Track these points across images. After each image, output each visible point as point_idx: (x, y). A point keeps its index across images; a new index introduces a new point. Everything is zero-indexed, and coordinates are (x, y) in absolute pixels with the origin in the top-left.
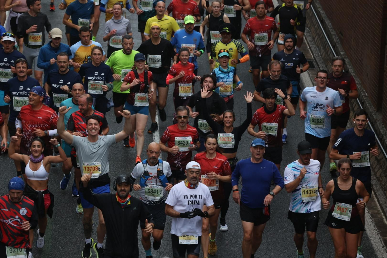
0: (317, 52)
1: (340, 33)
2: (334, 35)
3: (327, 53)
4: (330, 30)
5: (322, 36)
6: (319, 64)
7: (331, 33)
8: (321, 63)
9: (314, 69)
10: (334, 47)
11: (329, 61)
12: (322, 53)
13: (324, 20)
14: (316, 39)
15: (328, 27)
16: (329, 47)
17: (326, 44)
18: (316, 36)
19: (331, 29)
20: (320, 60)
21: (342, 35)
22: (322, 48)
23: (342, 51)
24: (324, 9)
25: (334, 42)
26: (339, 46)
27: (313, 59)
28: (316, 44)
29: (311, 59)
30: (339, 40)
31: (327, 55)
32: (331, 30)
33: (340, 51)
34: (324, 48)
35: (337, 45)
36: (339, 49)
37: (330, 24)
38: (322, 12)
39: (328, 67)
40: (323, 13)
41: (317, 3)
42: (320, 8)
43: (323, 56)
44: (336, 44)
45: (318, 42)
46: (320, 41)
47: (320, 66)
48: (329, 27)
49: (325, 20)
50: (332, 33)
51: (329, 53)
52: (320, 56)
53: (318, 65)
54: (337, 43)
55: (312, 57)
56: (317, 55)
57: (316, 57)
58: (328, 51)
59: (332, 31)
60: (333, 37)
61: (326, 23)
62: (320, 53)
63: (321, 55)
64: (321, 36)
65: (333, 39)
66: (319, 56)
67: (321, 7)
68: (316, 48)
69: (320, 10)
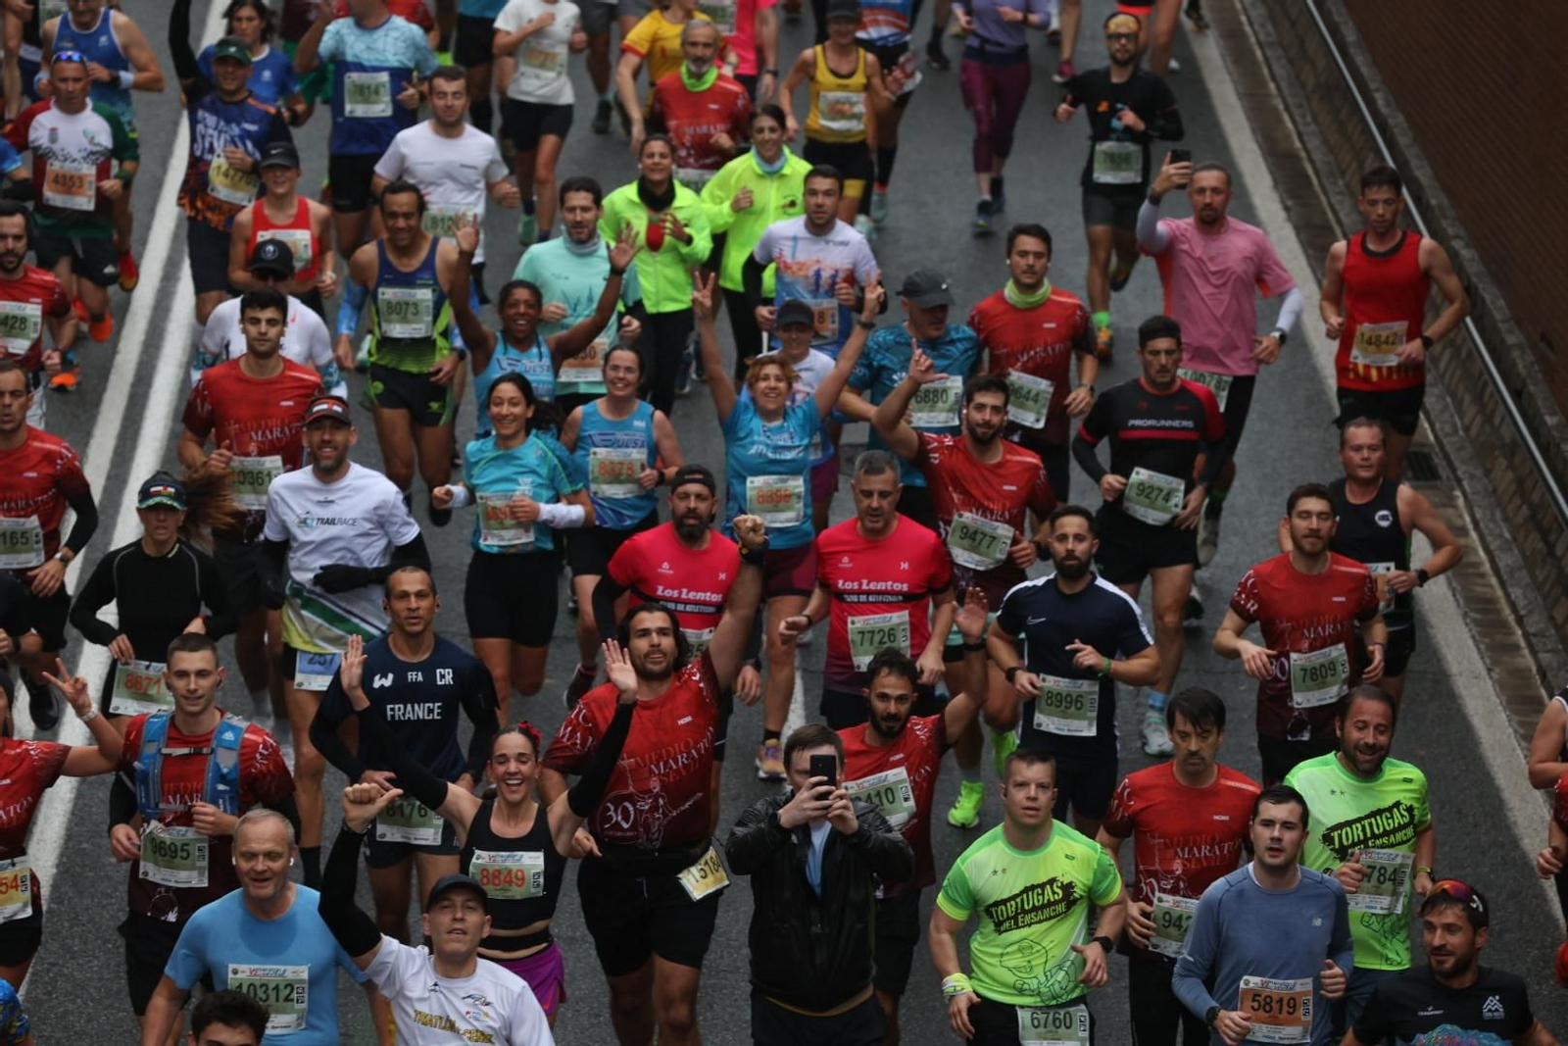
0: (1446, 417)
1: (1543, 337)
2: (1520, 346)
3: (1488, 419)
4: (1500, 325)
5: (1470, 354)
6: (1457, 464)
7: (1503, 341)
8: (1463, 462)
9: (1438, 483)
10: (1517, 395)
11: (1497, 453)
12: (1467, 420)
13: (1476, 288)
14: (1442, 365)
15: (1492, 316)
16: (1496, 395)
17: (1486, 383)
18: (1444, 348)
19: (1503, 322)
20: (1461, 449)
21: (1550, 345)
22: (1467, 398)
23: (1553, 414)
24: (1474, 242)
25: (1518, 375)
26: (1537, 390)
27: (1430, 445)
28: (1446, 381)
29: (1422, 445)
30: (1536, 367)
31: (1488, 429)
32: (1503, 327)
33: (1543, 411)
34: (1478, 398)
35: (1532, 388)
36: (1540, 403)
37: (1501, 302)
38: (1466, 254)
39: (1492, 476)
40: (1473, 260)
41: (1446, 218)
42: (1457, 237)
43: (1473, 432)
44: (1524, 385)
45: (1452, 378)
46: (1459, 372)
47: (1460, 473)
48: (1498, 316)
49: (1481, 286)
50: (1511, 339)
51: (1497, 421)
52: (1461, 433)
53: (1454, 470)
54: (1529, 381)
55: (1427, 437)
56: (1448, 428)
57: (1447, 435)
58: (1493, 412)
59: (1510, 332)
60: (1515, 354)
61: (1483, 299)
62: (1461, 418)
63: (1467, 429)
64: (1464, 353)
65: (1514, 364)
66: (1455, 431)
67: (1462, 232)
68: (1444, 399)
69: (1457, 244)
